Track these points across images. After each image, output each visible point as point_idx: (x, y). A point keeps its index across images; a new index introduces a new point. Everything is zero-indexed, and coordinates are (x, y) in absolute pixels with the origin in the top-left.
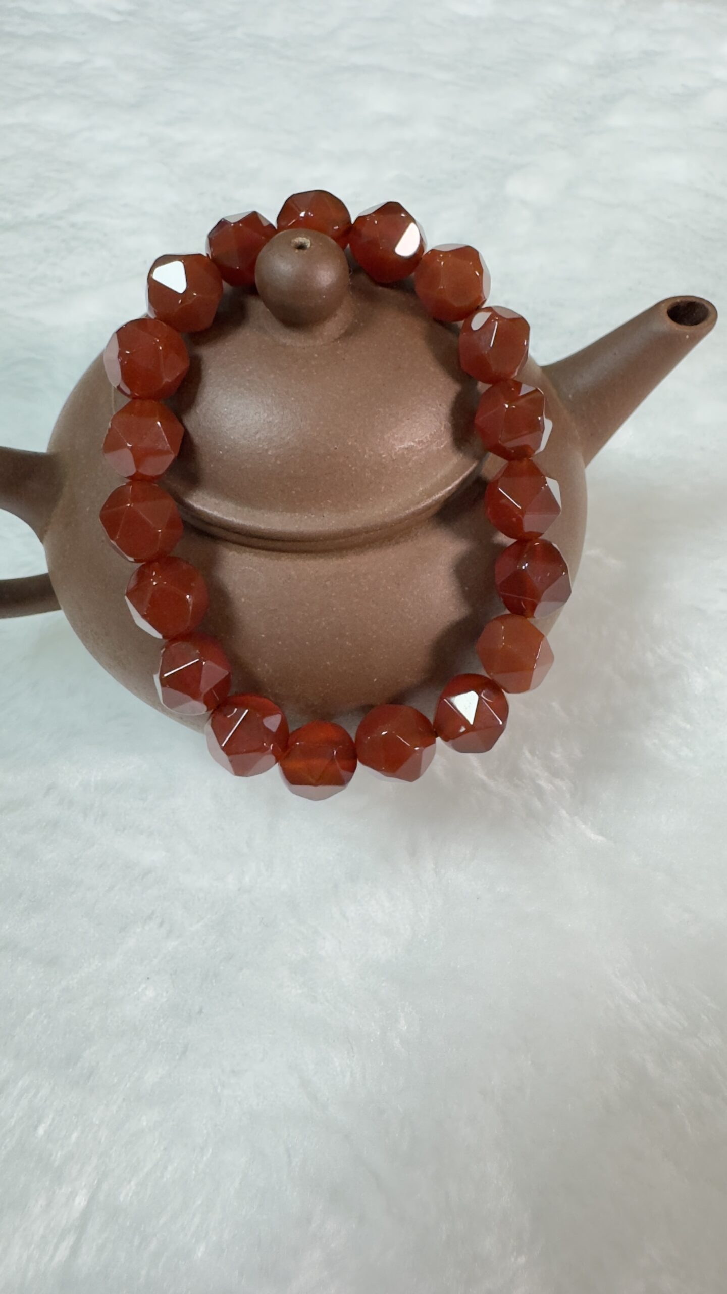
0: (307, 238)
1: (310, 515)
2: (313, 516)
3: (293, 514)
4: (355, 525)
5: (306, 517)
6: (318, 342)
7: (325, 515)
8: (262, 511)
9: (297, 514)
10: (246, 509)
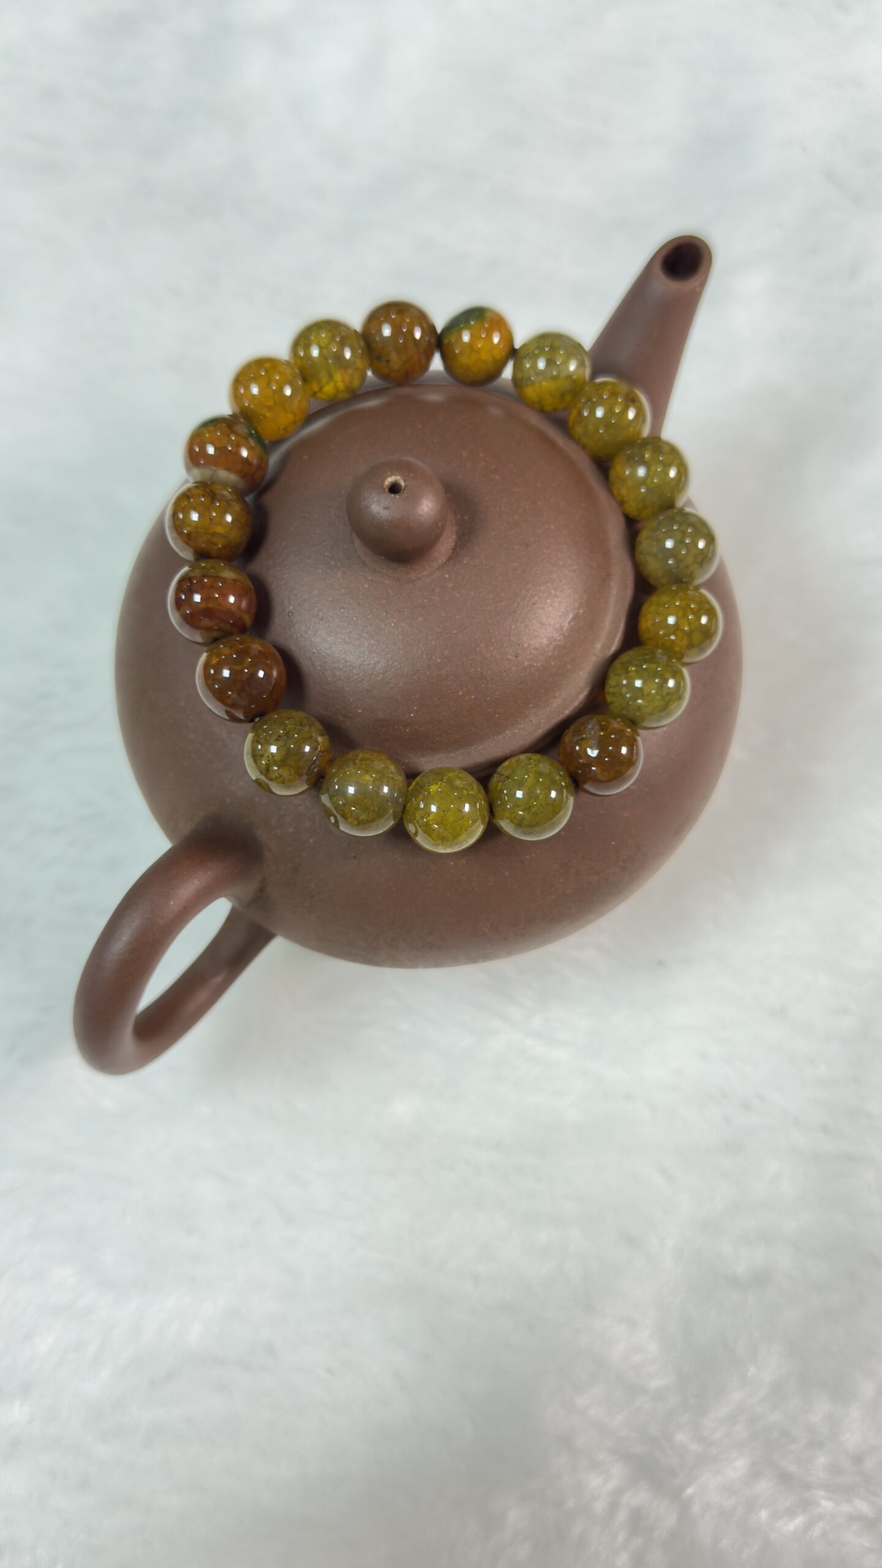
0: (396, 475)
1: (519, 726)
2: (522, 726)
3: (504, 735)
4: (563, 713)
5: (517, 731)
7: (532, 719)
8: (474, 746)
9: (507, 732)
10: (458, 752)
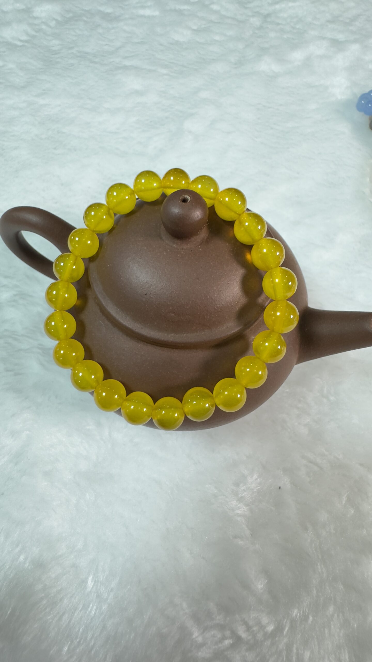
6: (174, 245)
